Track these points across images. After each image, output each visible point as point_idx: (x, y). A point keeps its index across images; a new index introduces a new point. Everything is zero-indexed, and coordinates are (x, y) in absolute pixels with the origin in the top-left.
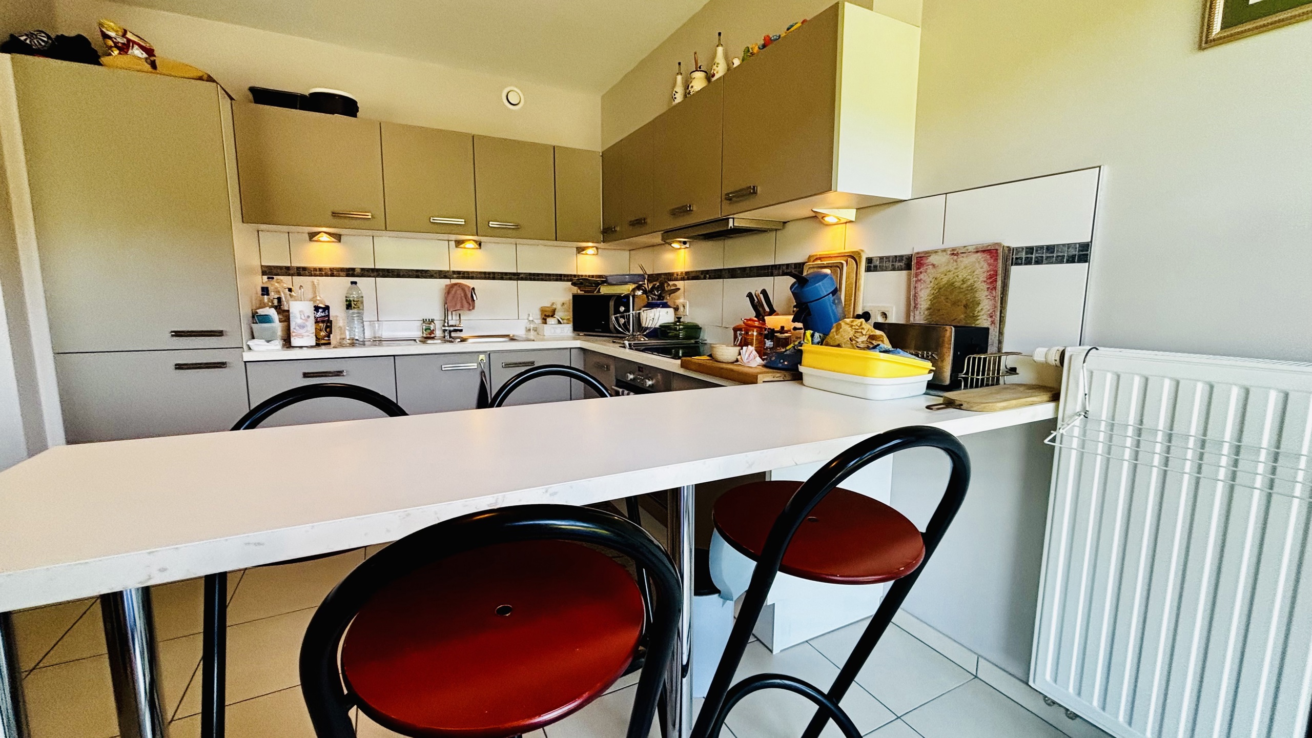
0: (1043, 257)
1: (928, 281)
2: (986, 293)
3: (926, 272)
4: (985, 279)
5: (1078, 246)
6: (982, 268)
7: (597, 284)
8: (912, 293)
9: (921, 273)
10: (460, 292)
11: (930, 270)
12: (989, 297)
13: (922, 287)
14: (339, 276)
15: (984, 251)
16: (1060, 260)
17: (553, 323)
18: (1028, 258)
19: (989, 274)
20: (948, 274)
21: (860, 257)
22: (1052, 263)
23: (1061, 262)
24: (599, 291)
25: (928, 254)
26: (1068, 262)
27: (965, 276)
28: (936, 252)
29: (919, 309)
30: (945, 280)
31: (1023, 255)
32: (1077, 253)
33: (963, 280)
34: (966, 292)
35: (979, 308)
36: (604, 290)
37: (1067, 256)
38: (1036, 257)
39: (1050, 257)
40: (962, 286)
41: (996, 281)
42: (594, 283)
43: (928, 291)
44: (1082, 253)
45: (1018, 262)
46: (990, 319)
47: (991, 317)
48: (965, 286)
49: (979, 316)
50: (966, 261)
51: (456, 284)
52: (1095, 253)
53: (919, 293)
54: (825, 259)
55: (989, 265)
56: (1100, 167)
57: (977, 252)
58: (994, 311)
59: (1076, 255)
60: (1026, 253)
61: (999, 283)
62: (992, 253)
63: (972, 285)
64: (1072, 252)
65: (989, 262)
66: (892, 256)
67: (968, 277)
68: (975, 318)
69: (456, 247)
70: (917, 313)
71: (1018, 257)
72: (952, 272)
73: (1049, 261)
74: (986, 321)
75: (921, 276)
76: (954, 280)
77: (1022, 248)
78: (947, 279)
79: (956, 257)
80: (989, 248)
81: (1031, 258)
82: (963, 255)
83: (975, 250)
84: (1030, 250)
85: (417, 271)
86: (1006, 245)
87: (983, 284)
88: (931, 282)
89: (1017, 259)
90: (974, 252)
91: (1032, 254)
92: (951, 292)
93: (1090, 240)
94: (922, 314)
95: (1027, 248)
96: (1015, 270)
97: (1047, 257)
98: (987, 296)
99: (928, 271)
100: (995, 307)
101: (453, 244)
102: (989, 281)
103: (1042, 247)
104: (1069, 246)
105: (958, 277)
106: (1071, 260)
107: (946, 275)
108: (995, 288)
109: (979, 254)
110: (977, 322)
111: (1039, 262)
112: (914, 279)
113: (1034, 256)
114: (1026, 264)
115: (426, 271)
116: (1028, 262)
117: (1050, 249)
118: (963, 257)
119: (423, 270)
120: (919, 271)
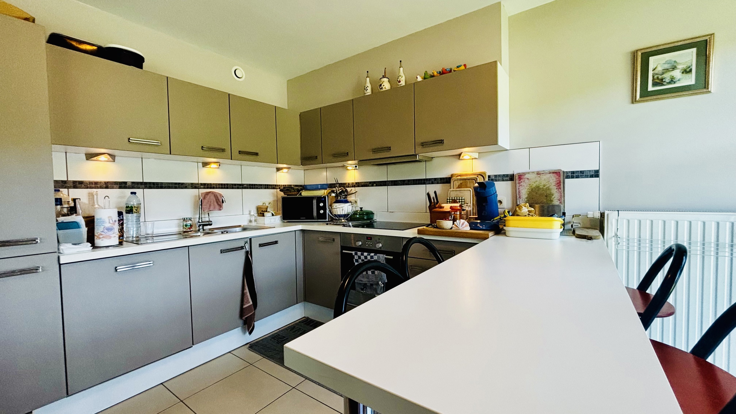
0: (579, 175)
1: (526, 185)
2: (556, 190)
3: (524, 182)
4: (555, 185)
5: (594, 171)
6: (553, 180)
7: (299, 191)
8: (517, 191)
9: (521, 182)
10: (212, 197)
11: (526, 181)
12: (557, 192)
13: (523, 188)
14: (113, 188)
15: (553, 173)
16: (587, 176)
17: (269, 216)
18: (572, 176)
19: (556, 182)
20: (536, 182)
21: (486, 175)
22: (583, 178)
23: (588, 177)
24: (301, 194)
25: (524, 174)
26: (590, 177)
27: (545, 183)
28: (529, 173)
29: (522, 198)
30: (534, 185)
31: (570, 174)
32: (594, 174)
33: (544, 185)
34: (546, 190)
35: (553, 197)
36: (305, 194)
37: (590, 175)
38: (576, 175)
39: (582, 175)
40: (543, 188)
41: (561, 185)
42: (296, 190)
43: (526, 190)
44: (596, 174)
45: (568, 177)
46: (559, 201)
47: (559, 200)
48: (545, 187)
49: (554, 200)
50: (544, 177)
51: (210, 192)
52: (601, 173)
53: (521, 191)
54: (463, 176)
55: (557, 179)
56: (599, 141)
57: (550, 173)
58: (561, 198)
59: (593, 175)
60: (571, 174)
61: (562, 186)
62: (557, 174)
63: (548, 187)
64: (592, 173)
65: (556, 177)
66: (502, 175)
67: (546, 184)
68: (552, 201)
69: (203, 167)
70: (521, 200)
71: (568, 175)
72: (538, 182)
73: (582, 177)
74: (557, 202)
75: (522, 184)
76: (539, 185)
77: (569, 172)
78: (536, 185)
79: (539, 175)
80: (555, 172)
81: (574, 176)
82: (543, 174)
83: (549, 172)
84: (573, 172)
85: (176, 184)
86: (563, 170)
87: (554, 186)
88: (527, 186)
89: (567, 176)
90: (548, 173)
91: (574, 174)
92: (538, 190)
93: (598, 169)
94: (524, 200)
95: (571, 172)
96: (567, 180)
97: (581, 176)
98: (556, 192)
99: (525, 181)
100: (561, 196)
101: (200, 165)
102: (557, 185)
103: (578, 171)
104: (590, 171)
105: (541, 183)
106: (592, 176)
107: (535, 183)
108: (560, 188)
109: (551, 174)
110: (553, 203)
111: (577, 177)
112: (518, 185)
113: (575, 175)
114: (571, 178)
115: (182, 184)
116: (573, 177)
117: (582, 172)
118: (543, 175)
119: (179, 183)
120: (520, 181)
